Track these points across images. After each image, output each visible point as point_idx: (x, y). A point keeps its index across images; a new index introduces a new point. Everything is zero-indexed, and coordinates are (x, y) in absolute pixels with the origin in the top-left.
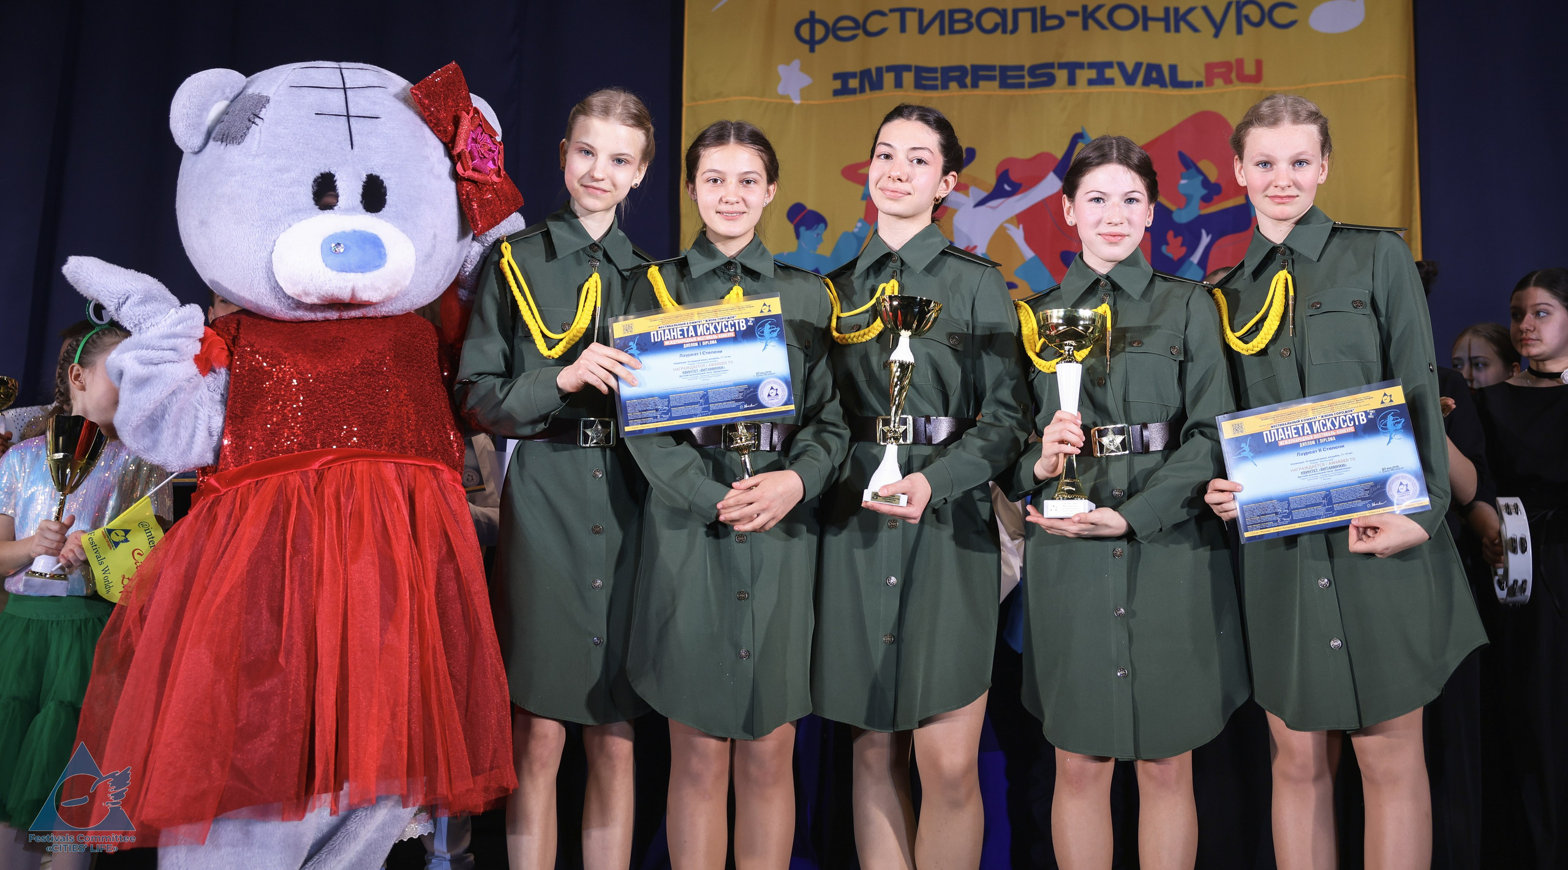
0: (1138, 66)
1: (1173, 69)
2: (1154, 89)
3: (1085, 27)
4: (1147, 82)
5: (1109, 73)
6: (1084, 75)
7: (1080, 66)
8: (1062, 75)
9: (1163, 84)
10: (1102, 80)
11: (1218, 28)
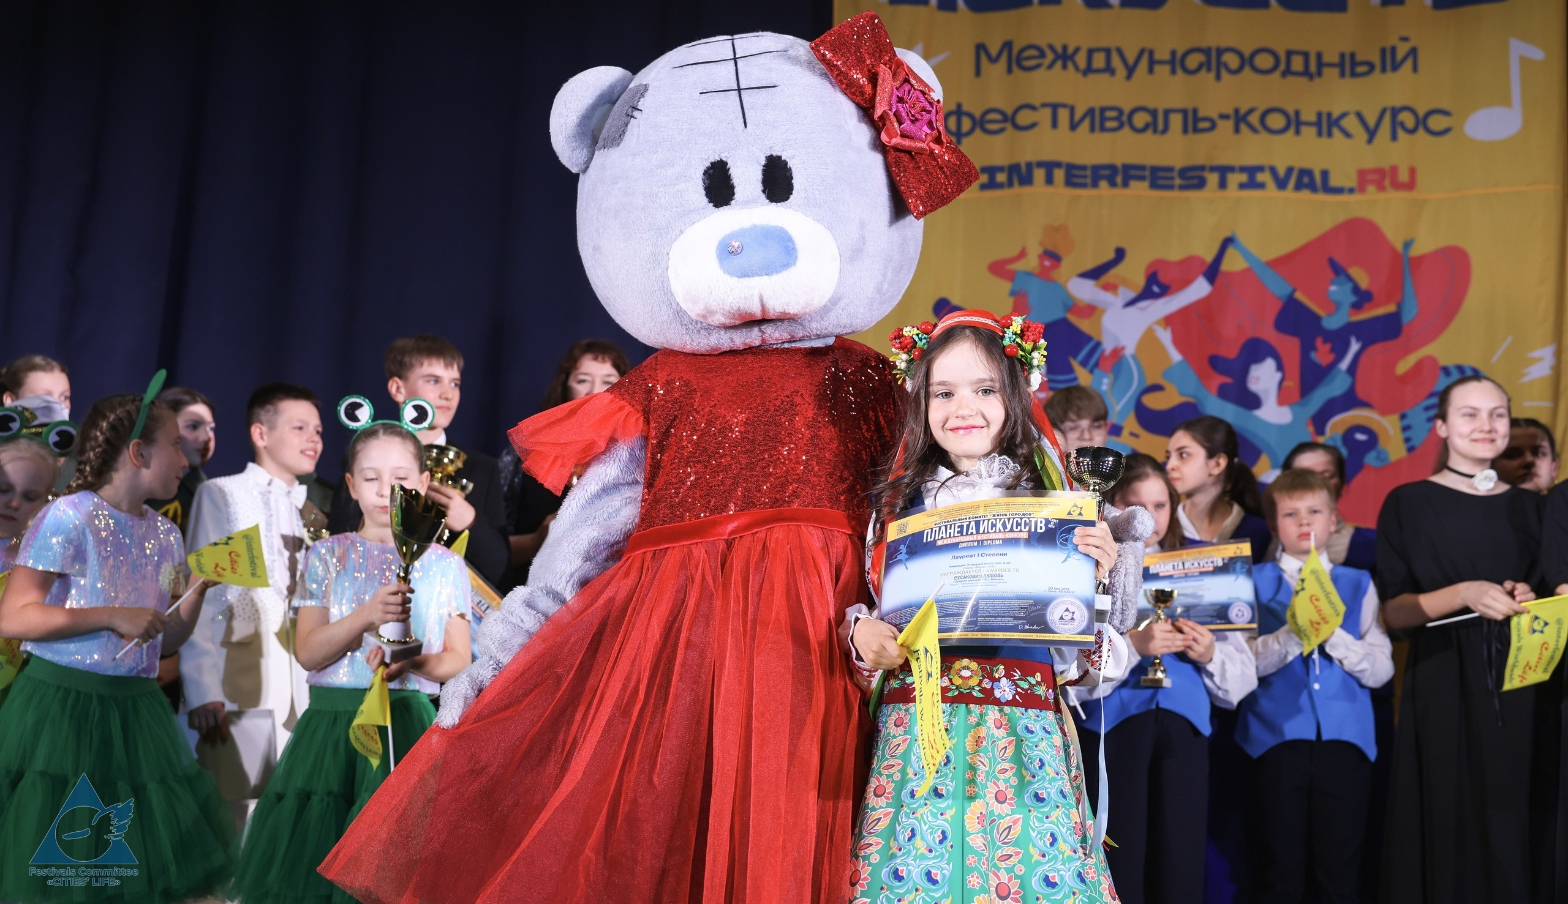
0: (1290, 170)
1: (1325, 174)
2: (1305, 194)
3: (1237, 130)
4: (1299, 187)
5: (1261, 177)
6: (1235, 179)
7: (1231, 169)
8: (1213, 179)
9: (1312, 187)
10: (1252, 184)
11: (1372, 134)
